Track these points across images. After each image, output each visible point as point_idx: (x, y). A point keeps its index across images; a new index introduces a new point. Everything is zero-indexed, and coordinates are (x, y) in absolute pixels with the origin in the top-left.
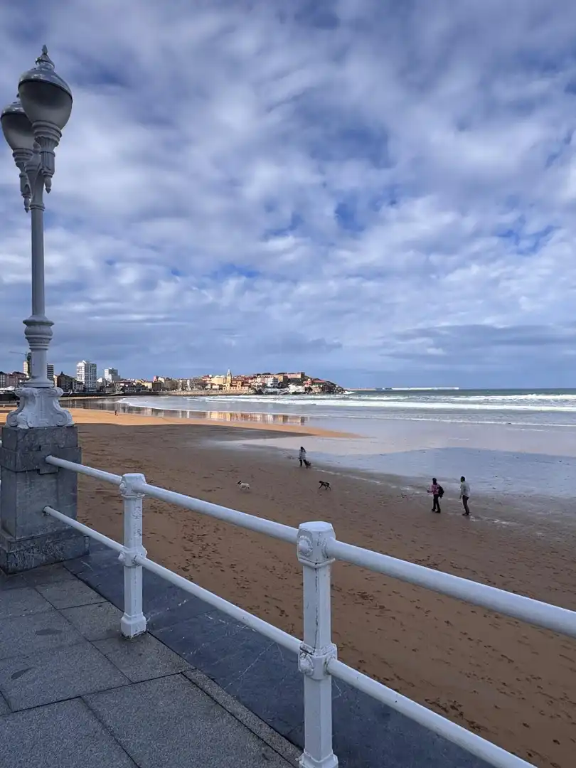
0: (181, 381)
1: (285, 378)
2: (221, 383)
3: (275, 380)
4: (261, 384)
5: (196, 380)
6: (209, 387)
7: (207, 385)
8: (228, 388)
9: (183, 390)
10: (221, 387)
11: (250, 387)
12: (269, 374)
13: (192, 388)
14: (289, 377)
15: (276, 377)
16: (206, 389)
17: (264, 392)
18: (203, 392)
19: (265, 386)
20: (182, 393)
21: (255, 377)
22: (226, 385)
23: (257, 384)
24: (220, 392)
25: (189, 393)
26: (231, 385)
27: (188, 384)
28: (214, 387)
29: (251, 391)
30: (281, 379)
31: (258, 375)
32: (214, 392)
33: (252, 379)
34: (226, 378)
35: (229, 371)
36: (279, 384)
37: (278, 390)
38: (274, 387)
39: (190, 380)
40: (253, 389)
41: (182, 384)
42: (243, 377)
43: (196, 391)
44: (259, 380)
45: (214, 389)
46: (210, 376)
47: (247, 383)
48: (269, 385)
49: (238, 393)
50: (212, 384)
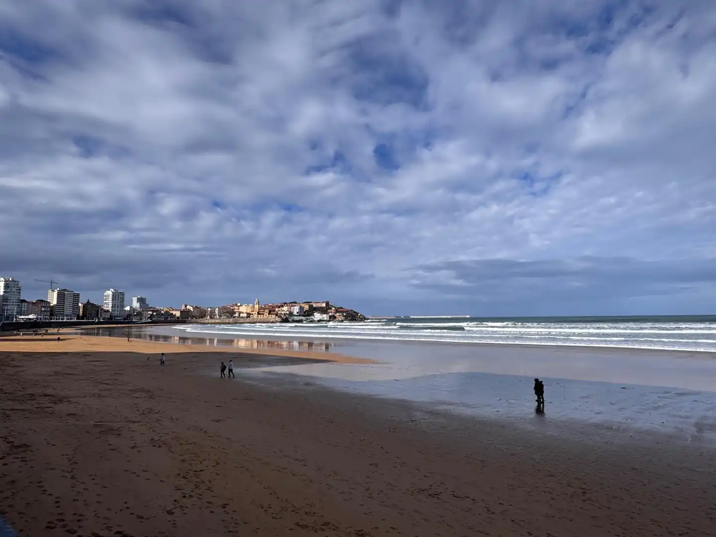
0: (209, 309)
1: (311, 307)
2: (249, 311)
3: (301, 308)
4: (288, 312)
5: (224, 308)
6: (237, 315)
7: (235, 313)
8: (256, 316)
9: (211, 318)
10: (249, 315)
11: (277, 315)
12: (296, 303)
13: (220, 316)
14: (315, 305)
15: (303, 305)
16: (234, 317)
17: (290, 320)
18: (231, 320)
19: (291, 314)
20: (210, 321)
21: (282, 306)
22: (253, 313)
23: (283, 312)
24: (248, 320)
25: (217, 321)
26: (259, 314)
27: (217, 312)
28: (241, 315)
29: (278, 319)
30: (306, 307)
31: (285, 303)
32: (242, 320)
33: (279, 307)
34: (254, 306)
35: (257, 300)
36: (305, 312)
37: (303, 318)
38: (300, 315)
39: (219, 308)
40: (280, 317)
41: (211, 312)
42: (270, 306)
43: (224, 319)
44: (285, 308)
45: (242, 317)
46: (239, 304)
47: (274, 311)
48: (295, 313)
49: (265, 321)
50: (240, 313)
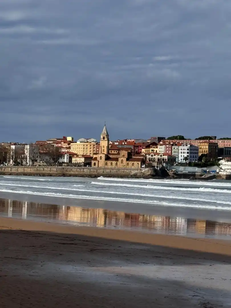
0: (13, 147)
1: (213, 147)
2: (89, 152)
3: (193, 150)
4: (166, 157)
5: (41, 145)
6: (66, 159)
7: (62, 155)
8: (102, 162)
9: (16, 164)
10: (88, 161)
11: (143, 162)
12: (182, 138)
13: (34, 160)
14: (221, 144)
15: (196, 144)
16: (61, 164)
17: (170, 173)
18: (54, 169)
19: (172, 160)
20: (14, 170)
21: (155, 144)
22: (98, 156)
23: (156, 157)
24: (86, 170)
25: (28, 170)
26: (107, 158)
27: (27, 153)
28: (74, 160)
29: (146, 171)
30: (204, 148)
31: (160, 139)
32: (75, 170)
33: (148, 147)
34: (98, 144)
35: (104, 131)
36: (200, 158)
37: (197, 170)
38: (190, 165)
39: (31, 145)
40: (150, 166)
41: (16, 152)
42: (129, 143)
43: (41, 166)
44: (161, 149)
45: (78, 165)
46: (69, 139)
47: (138, 153)
48: (181, 158)
49: (121, 172)
50: (71, 155)
